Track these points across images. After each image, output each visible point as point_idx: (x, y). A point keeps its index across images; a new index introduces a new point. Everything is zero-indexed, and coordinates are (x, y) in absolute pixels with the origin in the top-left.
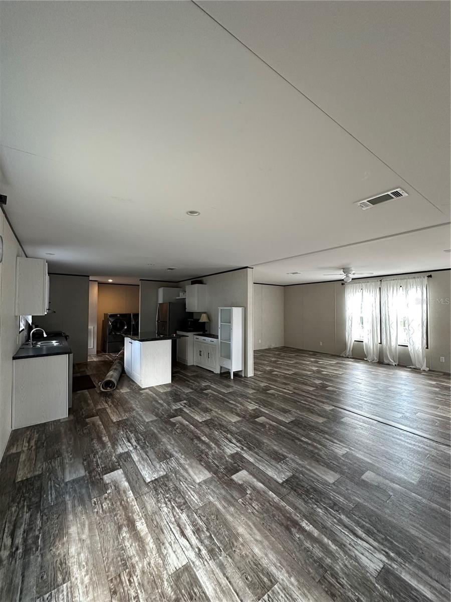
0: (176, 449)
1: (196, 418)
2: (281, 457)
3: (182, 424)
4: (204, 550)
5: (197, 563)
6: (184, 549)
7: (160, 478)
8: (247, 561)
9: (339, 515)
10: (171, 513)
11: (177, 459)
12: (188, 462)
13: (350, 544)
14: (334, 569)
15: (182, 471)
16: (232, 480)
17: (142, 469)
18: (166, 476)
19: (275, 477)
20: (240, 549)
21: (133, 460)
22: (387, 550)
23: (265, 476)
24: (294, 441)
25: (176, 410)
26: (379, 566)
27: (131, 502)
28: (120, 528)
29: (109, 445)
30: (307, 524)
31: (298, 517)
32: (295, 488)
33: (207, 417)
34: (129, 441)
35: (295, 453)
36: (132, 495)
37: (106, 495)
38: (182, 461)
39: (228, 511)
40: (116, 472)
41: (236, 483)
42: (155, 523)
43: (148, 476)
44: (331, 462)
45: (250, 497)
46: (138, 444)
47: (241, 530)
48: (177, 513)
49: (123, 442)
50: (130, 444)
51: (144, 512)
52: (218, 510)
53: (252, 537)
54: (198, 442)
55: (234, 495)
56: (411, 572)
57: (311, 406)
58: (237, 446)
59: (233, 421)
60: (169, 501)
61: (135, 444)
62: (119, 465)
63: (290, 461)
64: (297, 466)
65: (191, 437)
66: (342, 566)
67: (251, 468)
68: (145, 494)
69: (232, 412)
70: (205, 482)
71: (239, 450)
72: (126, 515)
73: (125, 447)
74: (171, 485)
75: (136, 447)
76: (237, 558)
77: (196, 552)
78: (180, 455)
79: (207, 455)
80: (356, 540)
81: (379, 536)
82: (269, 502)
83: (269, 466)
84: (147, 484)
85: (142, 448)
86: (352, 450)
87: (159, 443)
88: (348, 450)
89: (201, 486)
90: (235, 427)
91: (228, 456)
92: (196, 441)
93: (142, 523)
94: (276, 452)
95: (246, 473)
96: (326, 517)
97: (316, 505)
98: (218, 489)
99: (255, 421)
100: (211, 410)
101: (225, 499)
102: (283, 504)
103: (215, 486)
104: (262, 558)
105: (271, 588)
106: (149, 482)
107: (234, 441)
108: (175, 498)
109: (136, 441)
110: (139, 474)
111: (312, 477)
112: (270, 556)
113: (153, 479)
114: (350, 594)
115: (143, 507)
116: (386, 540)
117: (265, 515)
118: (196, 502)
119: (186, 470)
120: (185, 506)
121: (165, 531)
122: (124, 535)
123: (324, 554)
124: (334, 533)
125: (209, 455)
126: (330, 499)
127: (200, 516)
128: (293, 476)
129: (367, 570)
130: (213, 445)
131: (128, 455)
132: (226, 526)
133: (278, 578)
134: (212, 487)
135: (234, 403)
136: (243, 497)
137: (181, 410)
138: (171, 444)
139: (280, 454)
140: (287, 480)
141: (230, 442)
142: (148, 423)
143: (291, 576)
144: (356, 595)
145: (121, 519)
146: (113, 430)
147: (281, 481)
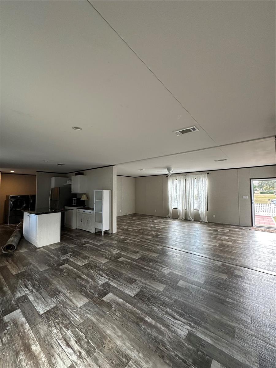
0: (63, 287)
1: (78, 264)
2: (133, 280)
3: (68, 269)
4: (83, 352)
5: (79, 362)
6: (69, 355)
7: (51, 309)
8: (113, 351)
9: (166, 309)
10: (60, 333)
11: (64, 294)
12: (72, 294)
13: (172, 324)
14: (163, 341)
15: (68, 301)
16: (103, 301)
17: (37, 305)
18: (56, 308)
19: (130, 293)
20: (108, 345)
21: (30, 301)
22: (190, 323)
23: (124, 294)
24: (141, 270)
25: (64, 260)
26: (186, 332)
27: (27, 332)
28: (17, 354)
29: (9, 292)
30: (148, 318)
31: (143, 315)
32: (141, 298)
33: (86, 262)
34: (26, 287)
35: (142, 277)
36: (28, 326)
37: (6, 331)
38: (68, 295)
39: (100, 322)
40: (14, 312)
41: (105, 302)
42: (47, 342)
43: (41, 310)
44: (161, 279)
45: (115, 310)
46: (34, 288)
47: (109, 332)
48: (64, 331)
49: (21, 289)
50: (27, 289)
51: (38, 337)
52: (93, 322)
53: (116, 335)
54: (80, 280)
55: (104, 310)
56: (201, 331)
57: (151, 248)
58: (106, 278)
59: (104, 263)
60: (58, 324)
61: (31, 288)
62: (18, 306)
63: (139, 282)
64: (143, 284)
65: (75, 277)
66: (168, 338)
67: (115, 291)
68: (39, 323)
69: (103, 257)
70: (84, 305)
71: (107, 280)
72: (22, 342)
73: (22, 292)
74: (59, 313)
75: (32, 290)
76: (106, 351)
77: (77, 355)
78: (66, 290)
79: (86, 287)
80: (174, 321)
81: (186, 316)
82: (126, 310)
83: (126, 287)
84: (41, 316)
85: (37, 290)
86: (172, 270)
87: (51, 285)
88: (170, 270)
89: (81, 309)
90: (104, 266)
91: (100, 286)
92: (78, 279)
93: (36, 346)
94: (130, 278)
95: (112, 295)
96: (159, 312)
97: (154, 306)
98: (93, 309)
99: (118, 261)
100: (89, 257)
101: (98, 314)
102: (135, 309)
103: (91, 307)
104: (122, 346)
105: (127, 364)
106: (43, 314)
107: (104, 275)
108: (63, 321)
109: (32, 286)
110: (34, 309)
111: (151, 289)
112: (127, 344)
113: (46, 311)
114: (172, 353)
115: (37, 333)
116: (190, 317)
117: (124, 319)
118: (78, 320)
119: (71, 300)
120: (70, 325)
121: (54, 347)
122: (21, 357)
123: (158, 334)
124: (163, 320)
125: (87, 287)
126: (161, 301)
127: (80, 330)
128: (141, 291)
129: (180, 336)
130: (90, 280)
131: (25, 297)
132: (99, 331)
133: (132, 356)
134: (89, 308)
135: (104, 251)
136: (110, 310)
137: (67, 260)
138: (60, 284)
139: (132, 279)
140: (137, 294)
141: (102, 276)
142: (42, 272)
143: (139, 353)
144: (175, 353)
145: (18, 346)
146: (13, 281)
147: (133, 295)
